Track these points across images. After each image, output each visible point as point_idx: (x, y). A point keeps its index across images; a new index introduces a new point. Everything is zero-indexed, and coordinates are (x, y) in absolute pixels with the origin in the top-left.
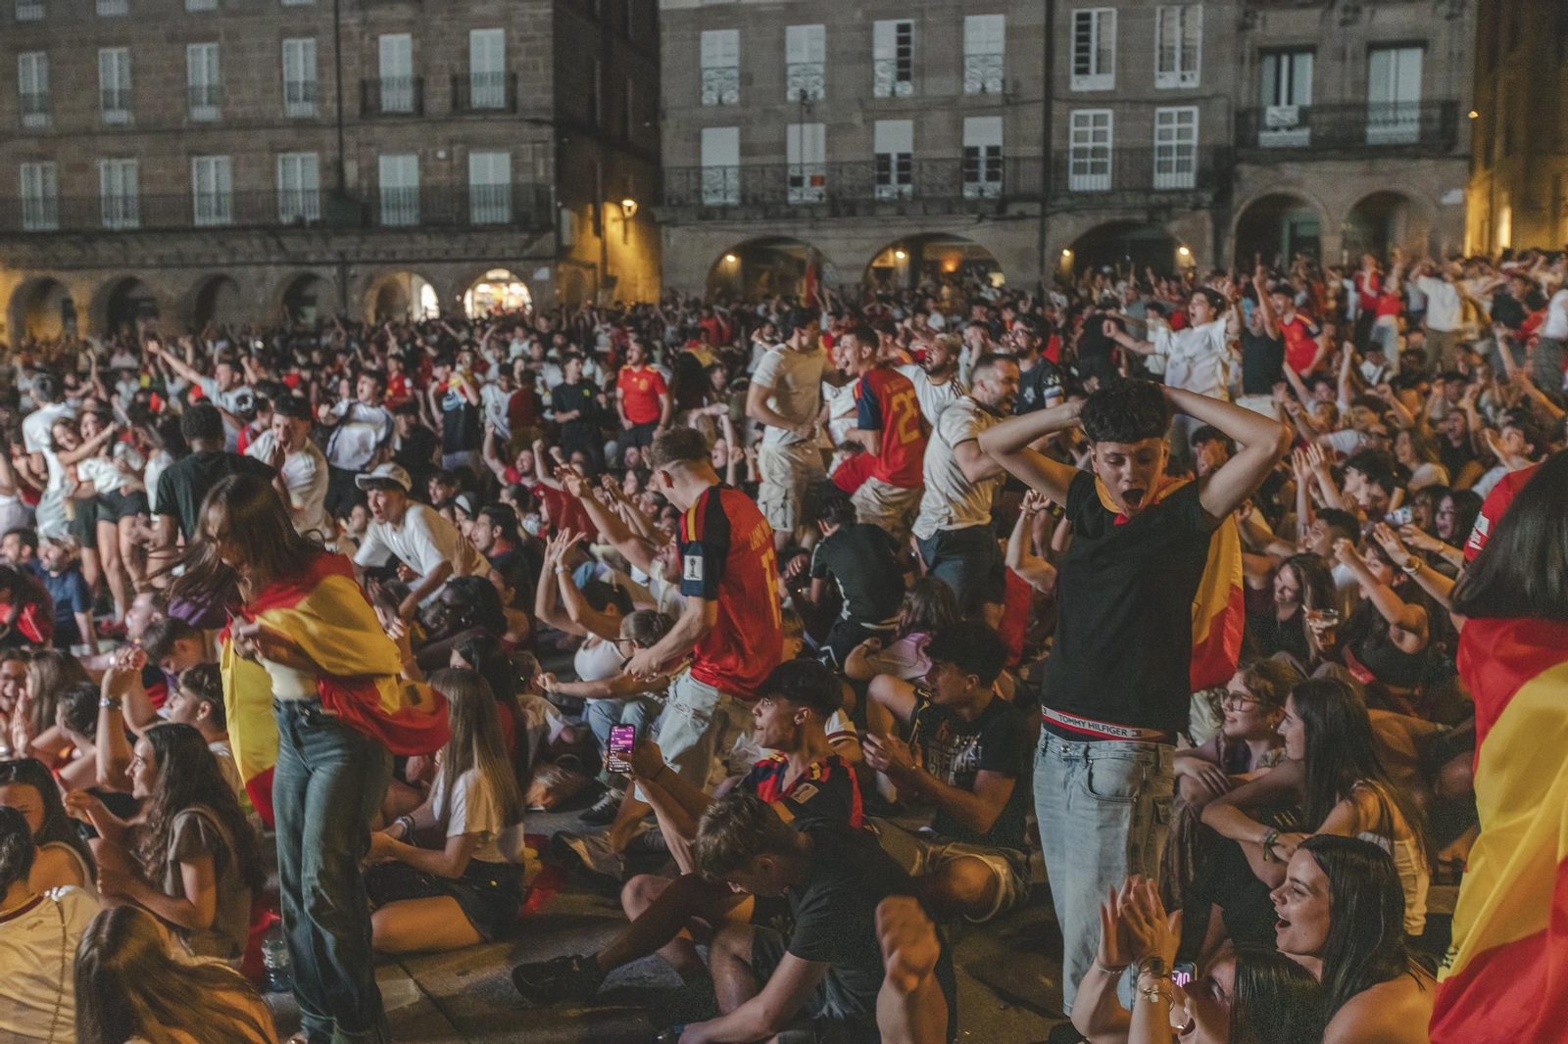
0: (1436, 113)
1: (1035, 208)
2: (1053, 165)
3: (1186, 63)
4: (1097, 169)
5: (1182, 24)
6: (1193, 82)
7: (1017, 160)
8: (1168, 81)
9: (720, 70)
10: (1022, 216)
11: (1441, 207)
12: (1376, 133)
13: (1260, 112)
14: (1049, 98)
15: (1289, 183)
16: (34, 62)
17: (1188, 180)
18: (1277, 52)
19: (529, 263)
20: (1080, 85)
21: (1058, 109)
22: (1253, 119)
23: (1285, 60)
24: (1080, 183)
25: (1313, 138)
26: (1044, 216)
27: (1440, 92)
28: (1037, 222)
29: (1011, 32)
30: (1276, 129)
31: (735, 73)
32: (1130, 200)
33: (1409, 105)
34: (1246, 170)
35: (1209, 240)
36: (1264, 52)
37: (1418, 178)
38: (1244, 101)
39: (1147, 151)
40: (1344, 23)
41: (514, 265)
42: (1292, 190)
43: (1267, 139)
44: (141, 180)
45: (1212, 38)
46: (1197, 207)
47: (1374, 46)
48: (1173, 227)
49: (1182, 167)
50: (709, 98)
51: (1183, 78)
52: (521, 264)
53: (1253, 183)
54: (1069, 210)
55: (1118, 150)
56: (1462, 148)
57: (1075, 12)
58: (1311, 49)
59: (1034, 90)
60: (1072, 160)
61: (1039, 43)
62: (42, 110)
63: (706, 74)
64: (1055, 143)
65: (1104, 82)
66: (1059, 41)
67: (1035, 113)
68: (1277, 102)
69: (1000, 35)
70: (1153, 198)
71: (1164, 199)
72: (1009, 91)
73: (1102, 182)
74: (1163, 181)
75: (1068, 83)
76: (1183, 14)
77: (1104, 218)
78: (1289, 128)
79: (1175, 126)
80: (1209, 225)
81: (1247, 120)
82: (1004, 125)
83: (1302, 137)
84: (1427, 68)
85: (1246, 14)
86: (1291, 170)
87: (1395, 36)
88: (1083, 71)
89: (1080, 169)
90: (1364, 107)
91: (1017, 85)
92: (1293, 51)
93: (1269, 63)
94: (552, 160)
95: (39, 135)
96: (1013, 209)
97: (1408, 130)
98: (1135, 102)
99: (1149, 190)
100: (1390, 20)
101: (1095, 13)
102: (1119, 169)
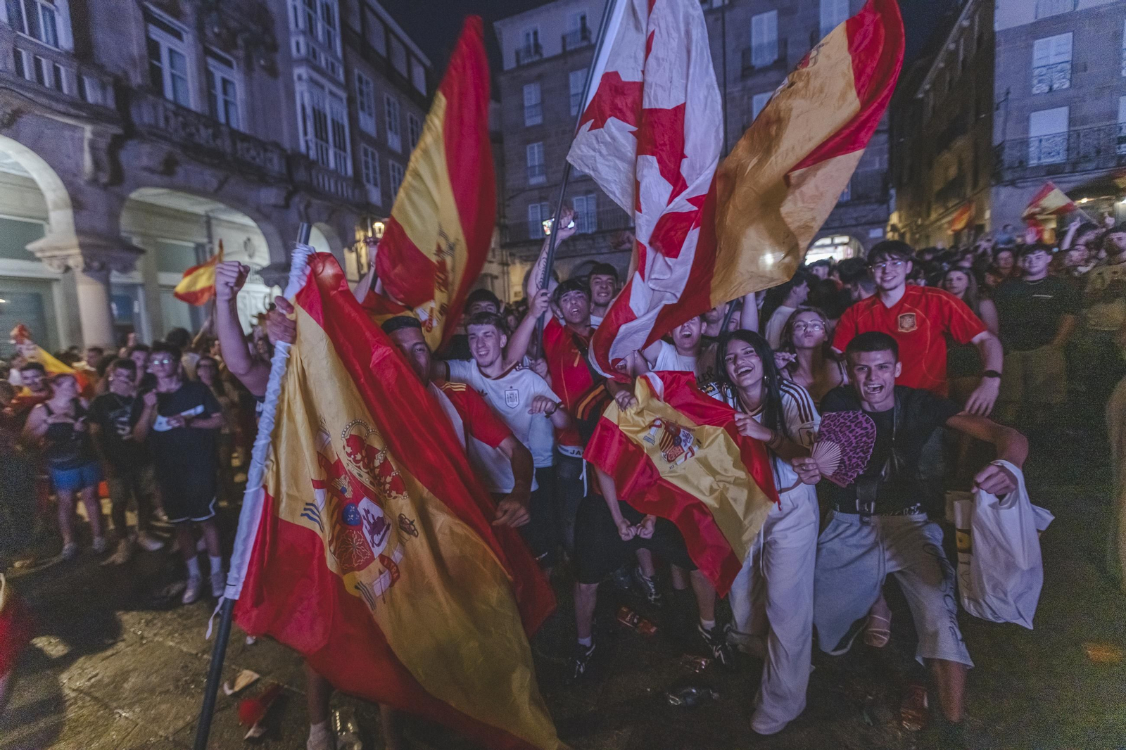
9: (1049, 67)
16: (536, 148)
19: (867, 227)
31: (1068, 66)
41: (854, 230)
44: (598, 206)
50: (1039, 88)
52: (859, 229)
62: (541, 174)
63: (1036, 72)
94: (886, 156)
95: (540, 188)
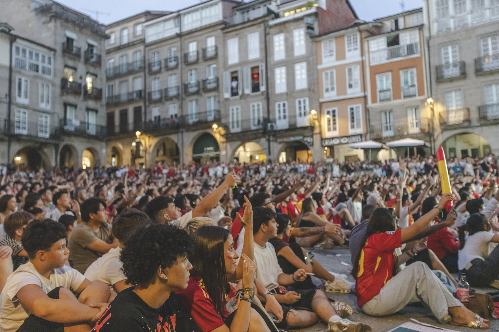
0: (99, 129)
1: (7, 138)
2: (11, 125)
3: (48, 102)
4: (23, 128)
6: (48, 108)
8: (43, 106)
10: (2, 140)
11: (101, 153)
13: (64, 120)
14: (10, 103)
15: (72, 141)
17: (47, 136)
20: (19, 100)
21: (13, 107)
24: (16, 131)
25: (75, 130)
26: (9, 141)
27: (99, 123)
28: (7, 143)
33: (94, 125)
34: (62, 136)
35: (54, 155)
36: (64, 104)
37: (97, 145)
38: (61, 116)
39: (36, 125)
40: (82, 101)
42: (73, 144)
43: (66, 128)
45: (54, 97)
47: (89, 110)
49: (46, 132)
51: (46, 106)
54: (17, 140)
55: (29, 123)
57: (17, 77)
58: (75, 106)
59: (5, 98)
60: (16, 124)
61: (7, 84)
64: (11, 118)
65: (25, 101)
66: (13, 85)
73: (25, 132)
74: (41, 135)
75: (15, 98)
77: (28, 144)
79: (43, 119)
80: (54, 151)
81: (62, 122)
83: (72, 129)
84: (98, 117)
85: (62, 92)
86: (73, 138)
87: (92, 108)
88: (20, 96)
89: (19, 127)
90: (88, 124)
92: (71, 105)
97: (94, 131)
98: (35, 110)
100: (91, 104)
101: (23, 80)
102: (29, 129)
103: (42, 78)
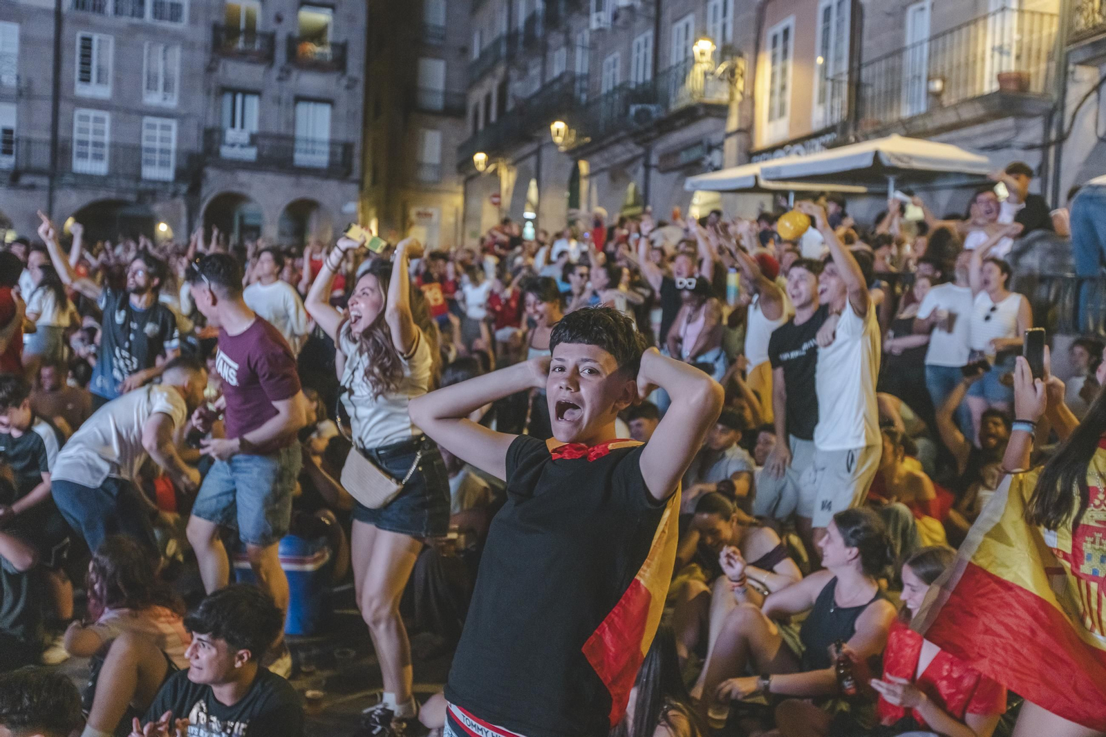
0: (339, 150)
1: (44, 181)
2: (60, 150)
3: (167, 87)
4: (98, 157)
5: (165, 58)
6: (172, 103)
7: (29, 142)
8: (154, 99)
10: (32, 187)
11: (342, 214)
12: (301, 159)
13: (221, 132)
14: (56, 97)
15: (242, 185)
17: (168, 174)
18: (234, 91)
20: (82, 90)
21: (64, 107)
22: (216, 136)
23: (239, 98)
24: (81, 166)
25: (259, 155)
26: (51, 189)
27: (342, 136)
28: (46, 193)
29: (25, 40)
30: (233, 145)
32: (124, 183)
33: (322, 143)
34: (211, 173)
35: (184, 220)
36: (224, 90)
37: (328, 192)
38: (211, 122)
39: (137, 149)
40: (280, 79)
42: (244, 191)
43: (226, 152)
45: (188, 75)
46: (175, 195)
47: (299, 99)
48: (157, 208)
49: (164, 164)
51: (165, 99)
53: (215, 183)
54: (74, 186)
55: (114, 145)
56: (356, 175)
57: (79, 35)
58: (257, 93)
59: (44, 87)
60: (76, 148)
61: (49, 53)
64: (62, 133)
65: (103, 92)
66: (66, 54)
67: (45, 107)
68: (233, 125)
69: (15, 40)
70: (142, 186)
71: (151, 187)
72: (23, 84)
73: (101, 168)
74: (150, 172)
75: (72, 86)
76: (165, 51)
77: (102, 195)
78: (242, 146)
79: (158, 133)
80: (184, 209)
81: (212, 137)
82: (18, 113)
83: (251, 154)
84: (335, 119)
85: (212, 60)
86: (243, 177)
87: (313, 94)
88: (85, 79)
89: (83, 155)
90: (292, 139)
91: (30, 82)
92: (246, 92)
93: (228, 99)
96: (26, 180)
97: (321, 159)
98: (128, 111)
99: (138, 178)
100: (310, 82)
101: (96, 38)
102: (114, 159)
103: (151, 31)
